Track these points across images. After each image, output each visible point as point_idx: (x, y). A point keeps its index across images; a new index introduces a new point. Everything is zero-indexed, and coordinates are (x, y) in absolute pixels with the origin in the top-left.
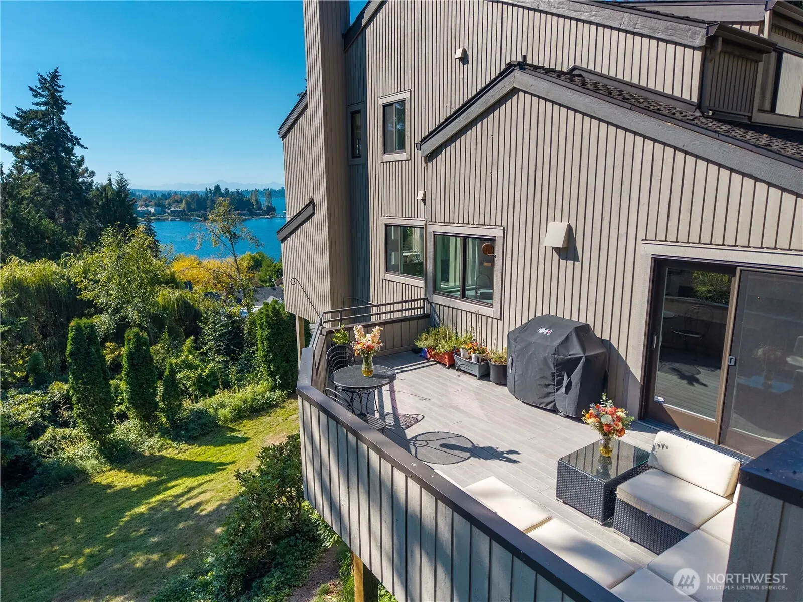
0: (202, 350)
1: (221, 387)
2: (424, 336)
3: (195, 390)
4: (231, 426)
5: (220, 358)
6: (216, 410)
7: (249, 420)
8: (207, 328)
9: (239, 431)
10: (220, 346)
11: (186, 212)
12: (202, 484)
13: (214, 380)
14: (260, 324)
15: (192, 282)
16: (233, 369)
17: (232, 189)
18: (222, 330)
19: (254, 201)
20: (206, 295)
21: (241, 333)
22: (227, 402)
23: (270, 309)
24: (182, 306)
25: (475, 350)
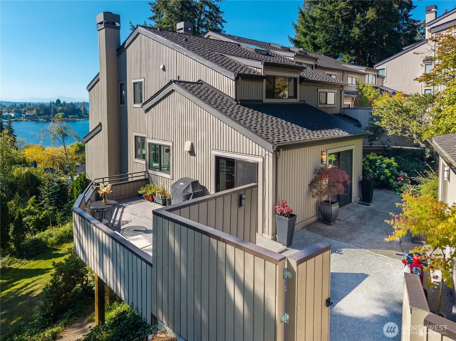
0: (40, 204)
1: (51, 225)
2: (142, 188)
3: (34, 228)
4: (55, 247)
5: (51, 208)
6: (47, 238)
7: (67, 243)
8: (43, 190)
9: (60, 250)
10: (52, 200)
11: (36, 116)
12: (35, 281)
13: (47, 221)
14: (76, 187)
15: (37, 161)
16: (59, 214)
17: (68, 102)
18: (53, 191)
19: (82, 109)
20: (45, 170)
21: (66, 192)
22: (54, 233)
23: (82, 178)
24: (29, 177)
25: (161, 193)
